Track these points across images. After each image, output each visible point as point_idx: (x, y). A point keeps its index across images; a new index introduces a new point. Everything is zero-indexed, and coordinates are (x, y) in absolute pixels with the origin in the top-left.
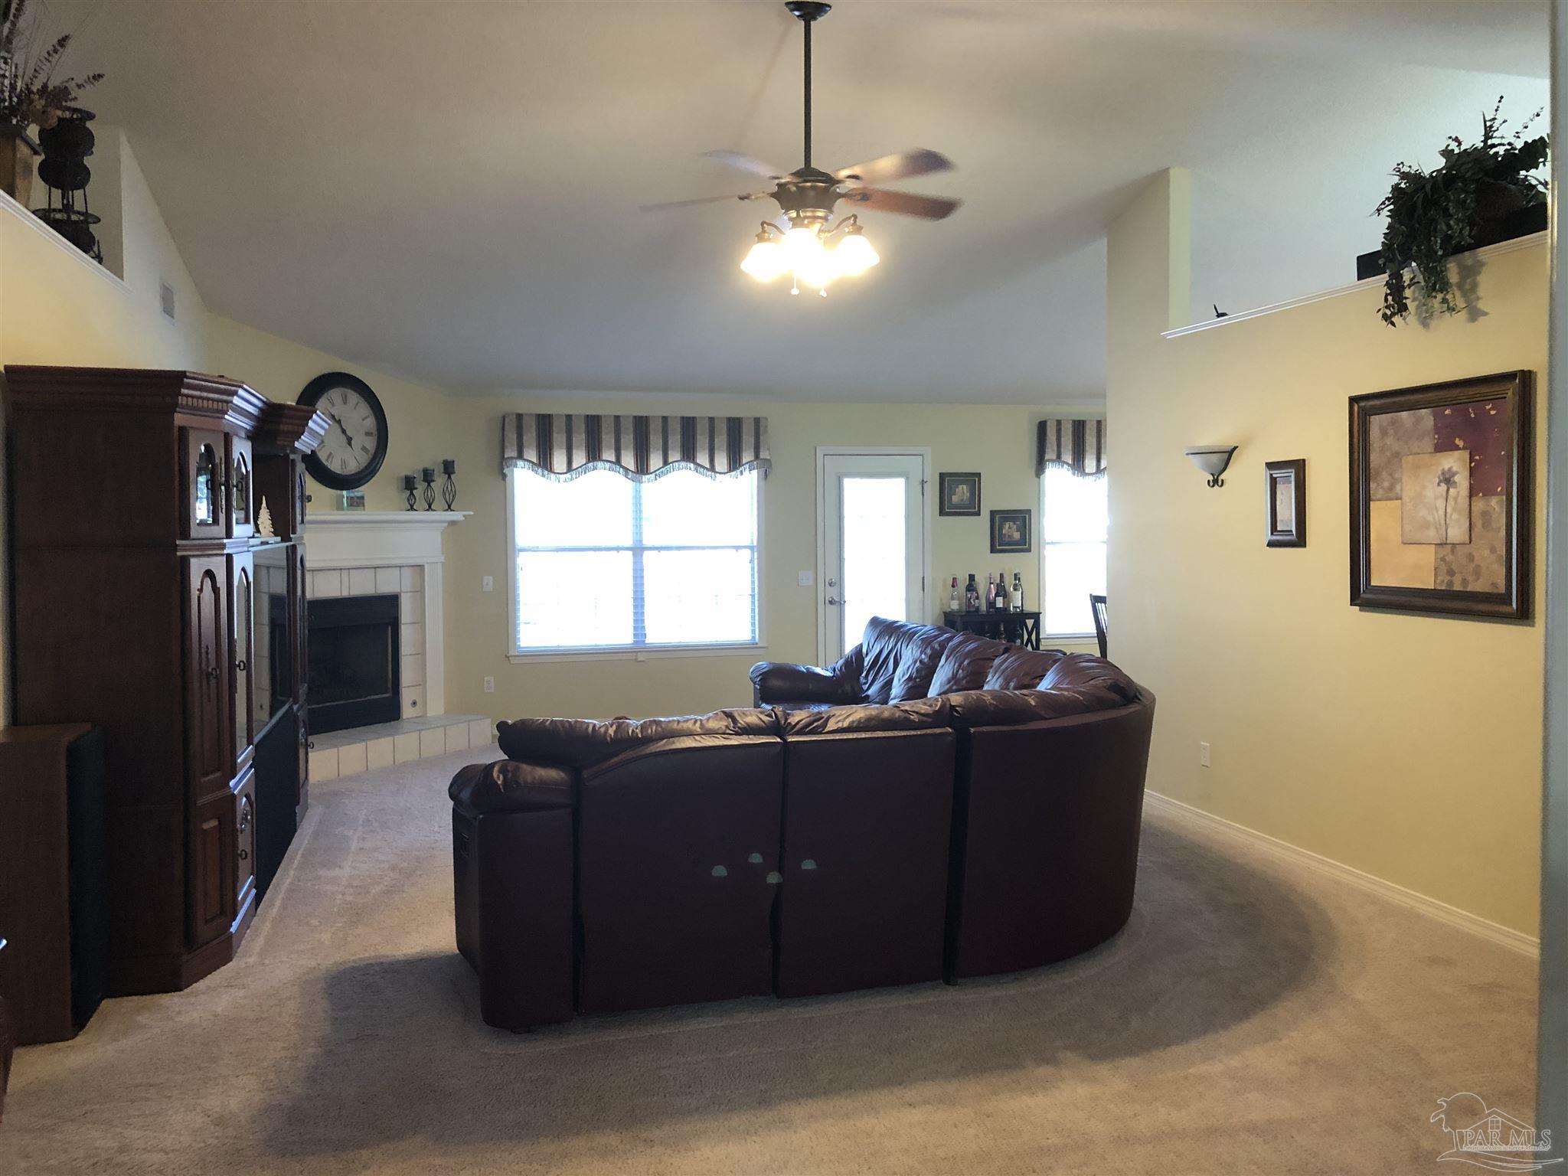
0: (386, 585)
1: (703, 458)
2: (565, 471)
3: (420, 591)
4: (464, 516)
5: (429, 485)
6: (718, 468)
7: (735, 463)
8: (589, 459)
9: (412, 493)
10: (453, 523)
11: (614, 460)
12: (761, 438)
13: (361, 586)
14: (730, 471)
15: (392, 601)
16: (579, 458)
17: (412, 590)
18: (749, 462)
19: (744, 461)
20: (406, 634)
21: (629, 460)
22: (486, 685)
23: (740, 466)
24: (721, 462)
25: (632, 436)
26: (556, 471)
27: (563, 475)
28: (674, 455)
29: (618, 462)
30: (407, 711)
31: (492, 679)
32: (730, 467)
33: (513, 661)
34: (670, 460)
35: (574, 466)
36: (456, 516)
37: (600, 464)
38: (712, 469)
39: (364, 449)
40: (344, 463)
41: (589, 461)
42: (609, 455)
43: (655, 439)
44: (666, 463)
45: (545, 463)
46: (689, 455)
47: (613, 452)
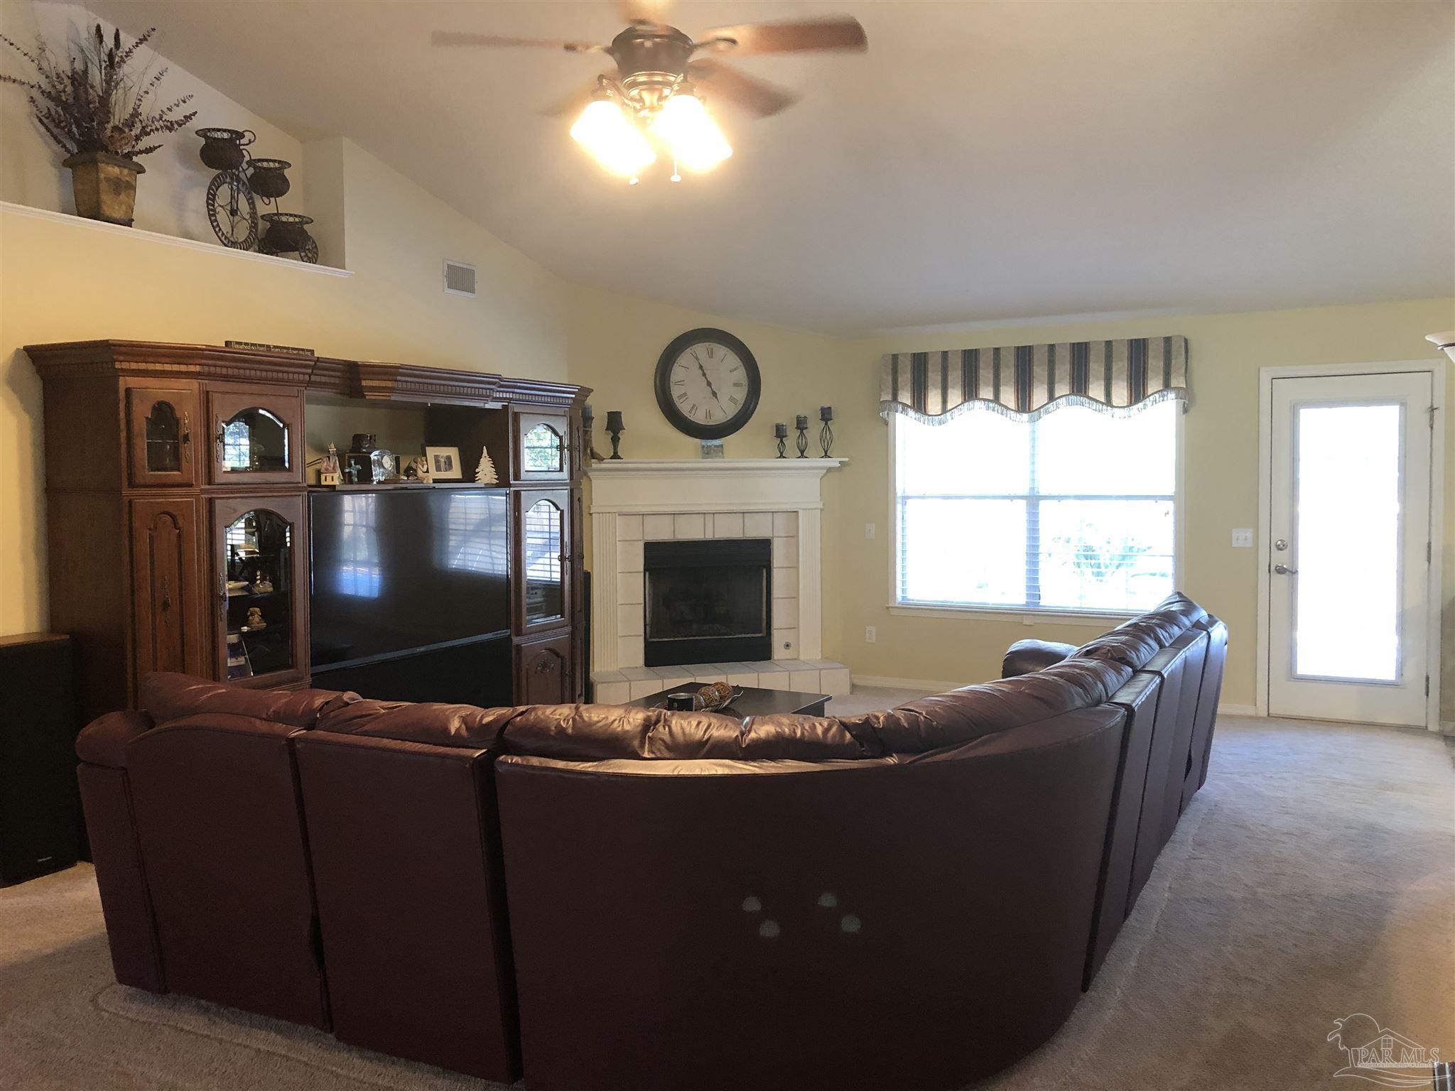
0: (755, 530)
1: (1096, 390)
2: (940, 413)
3: (793, 537)
4: (840, 462)
5: (802, 432)
6: (1115, 401)
7: (1137, 393)
8: (965, 400)
9: (782, 441)
10: (829, 470)
11: (991, 397)
12: (1173, 362)
13: (726, 530)
14: (1131, 404)
15: (764, 546)
16: (955, 396)
17: (786, 535)
18: (1159, 391)
19: (1150, 391)
20: (778, 576)
21: (1009, 396)
22: (868, 635)
23: (1144, 398)
24: (1121, 392)
25: (1013, 370)
26: (929, 413)
27: (936, 417)
28: (1062, 389)
29: (996, 399)
30: (778, 651)
31: (873, 629)
32: (1131, 399)
33: (894, 612)
34: (1057, 395)
35: (949, 407)
36: (833, 462)
37: (977, 404)
38: (1108, 402)
39: (732, 399)
40: (708, 414)
41: (965, 401)
42: (986, 392)
43: (1040, 371)
44: (1052, 398)
45: (919, 405)
46: (1079, 386)
47: (991, 389)
